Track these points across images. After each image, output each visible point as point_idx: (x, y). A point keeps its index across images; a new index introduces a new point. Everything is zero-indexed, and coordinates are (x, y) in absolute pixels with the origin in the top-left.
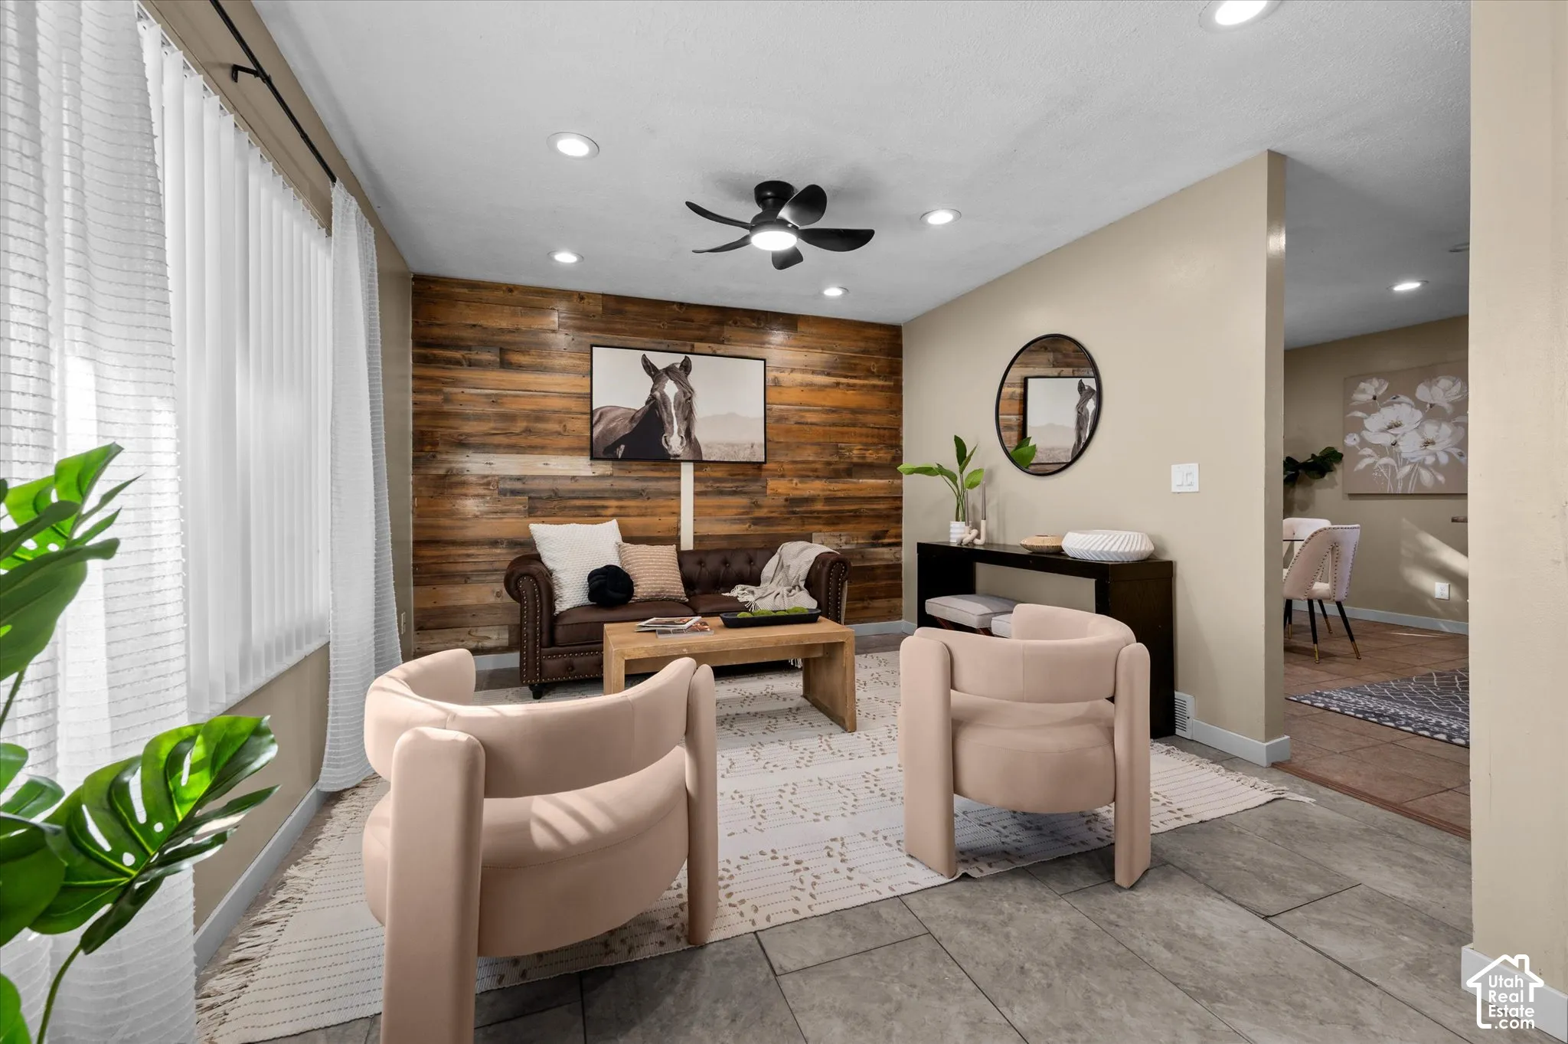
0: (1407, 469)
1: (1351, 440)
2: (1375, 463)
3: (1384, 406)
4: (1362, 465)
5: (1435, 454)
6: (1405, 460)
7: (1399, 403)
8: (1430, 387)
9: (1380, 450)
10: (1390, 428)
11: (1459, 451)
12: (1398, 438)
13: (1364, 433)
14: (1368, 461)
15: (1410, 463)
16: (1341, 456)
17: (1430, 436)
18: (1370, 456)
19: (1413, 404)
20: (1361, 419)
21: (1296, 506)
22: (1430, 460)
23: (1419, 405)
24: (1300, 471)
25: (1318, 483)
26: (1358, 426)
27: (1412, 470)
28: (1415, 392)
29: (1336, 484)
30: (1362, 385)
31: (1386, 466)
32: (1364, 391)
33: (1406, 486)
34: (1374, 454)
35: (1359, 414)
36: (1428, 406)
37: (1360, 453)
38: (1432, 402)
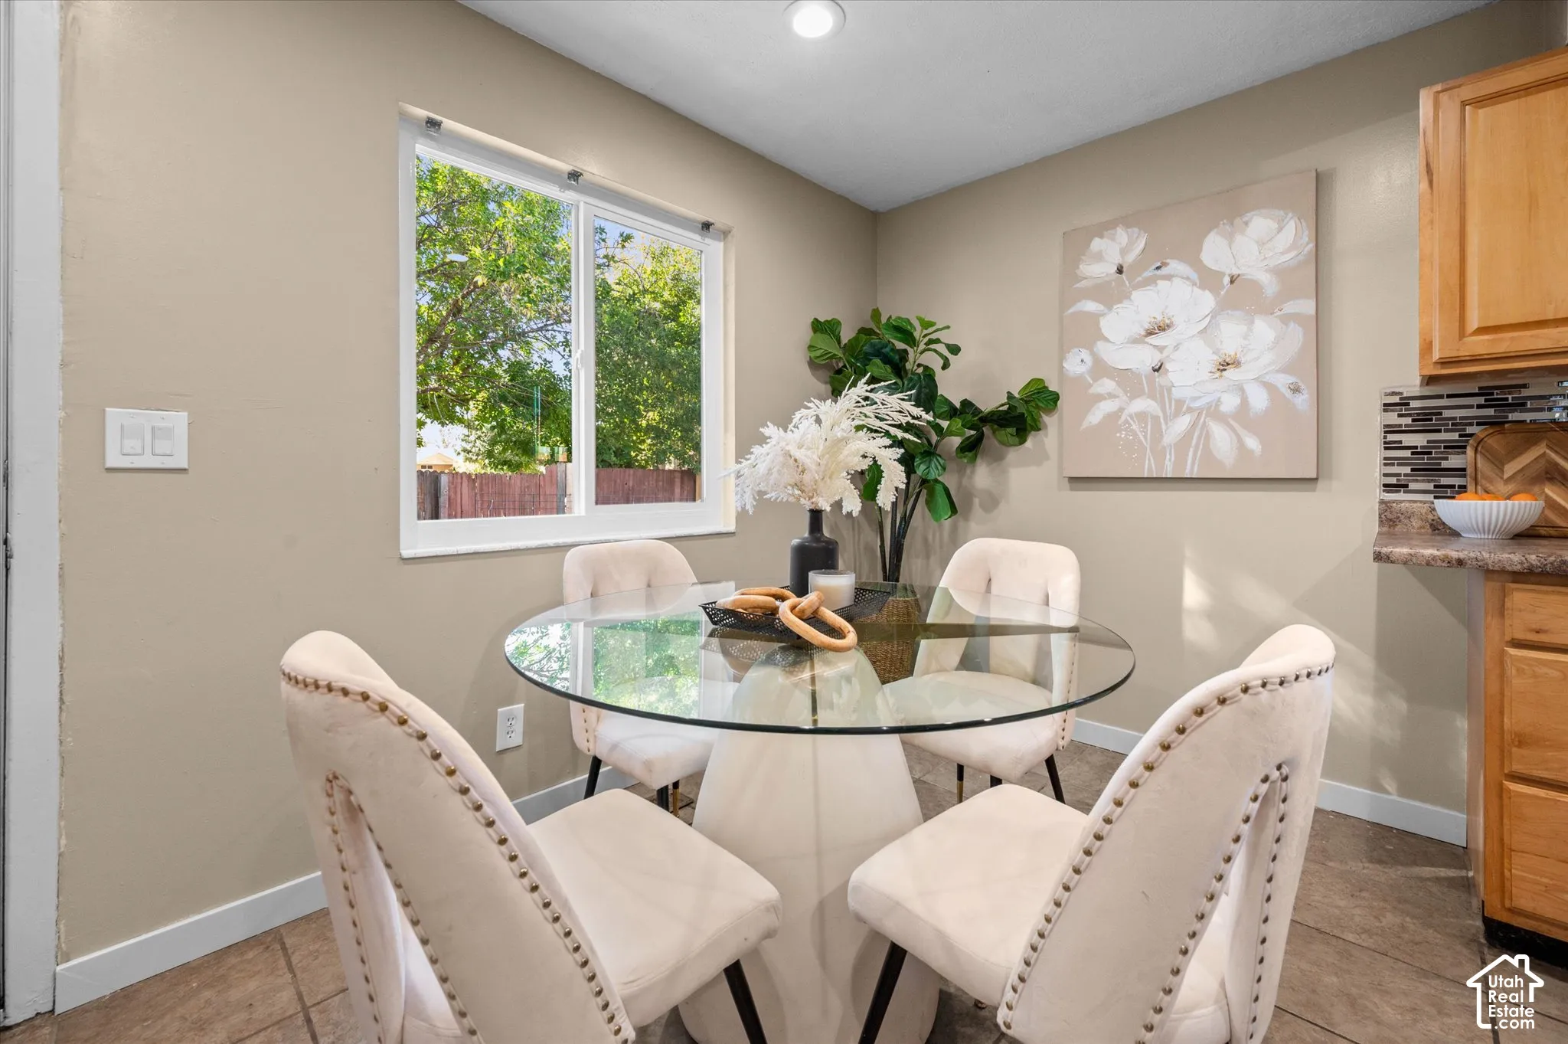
0: (1183, 423)
1: (1076, 364)
2: (1121, 410)
3: (1136, 287)
4: (1095, 417)
5: (1240, 389)
6: (1180, 403)
7: (1168, 278)
8: (1230, 238)
9: (1126, 379)
10: (1150, 333)
11: (1291, 379)
12: (1166, 353)
13: (1100, 346)
14: (1107, 407)
15: (1190, 410)
16: (1055, 398)
17: (1230, 349)
18: (1111, 396)
19: (1194, 276)
20: (1095, 318)
21: (976, 501)
22: (1230, 403)
23: (1208, 279)
24: (986, 430)
25: (1013, 454)
26: (1089, 333)
27: (1194, 425)
28: (1200, 250)
29: (1047, 458)
30: (1097, 244)
31: (1142, 416)
32: (1099, 257)
33: (1180, 460)
34: (1120, 392)
35: (1090, 306)
36: (1227, 280)
37: (1092, 391)
38: (1235, 272)
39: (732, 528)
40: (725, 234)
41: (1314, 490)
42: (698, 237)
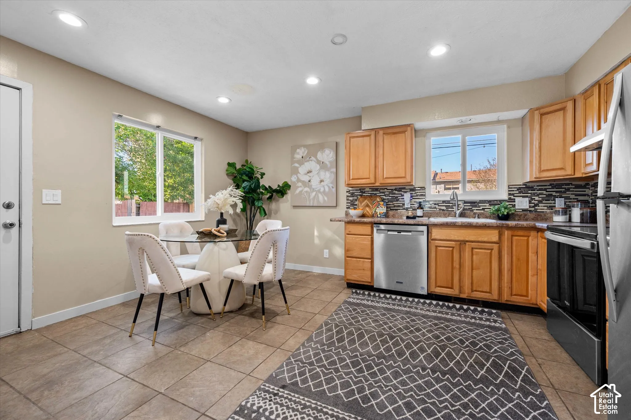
0: (314, 194)
1: (294, 179)
2: (303, 190)
3: (306, 162)
4: (298, 191)
5: (324, 186)
6: (313, 189)
7: (311, 160)
8: (322, 153)
9: (303, 182)
10: (308, 173)
11: (332, 185)
12: (311, 177)
13: (298, 174)
14: (300, 189)
15: (315, 191)
16: (290, 186)
17: (322, 178)
18: (301, 187)
19: (316, 161)
20: (297, 168)
21: (273, 212)
22: (322, 190)
23: (318, 162)
24: (274, 194)
25: (281, 200)
26: (295, 171)
27: (316, 194)
28: (317, 155)
29: (288, 201)
30: (298, 150)
31: (306, 192)
32: (298, 154)
33: (313, 203)
34: (302, 186)
35: (297, 165)
36: (322, 163)
37: (297, 185)
38: (323, 161)
39: (203, 219)
40: (201, 140)
41: (336, 209)
42: (194, 141)
